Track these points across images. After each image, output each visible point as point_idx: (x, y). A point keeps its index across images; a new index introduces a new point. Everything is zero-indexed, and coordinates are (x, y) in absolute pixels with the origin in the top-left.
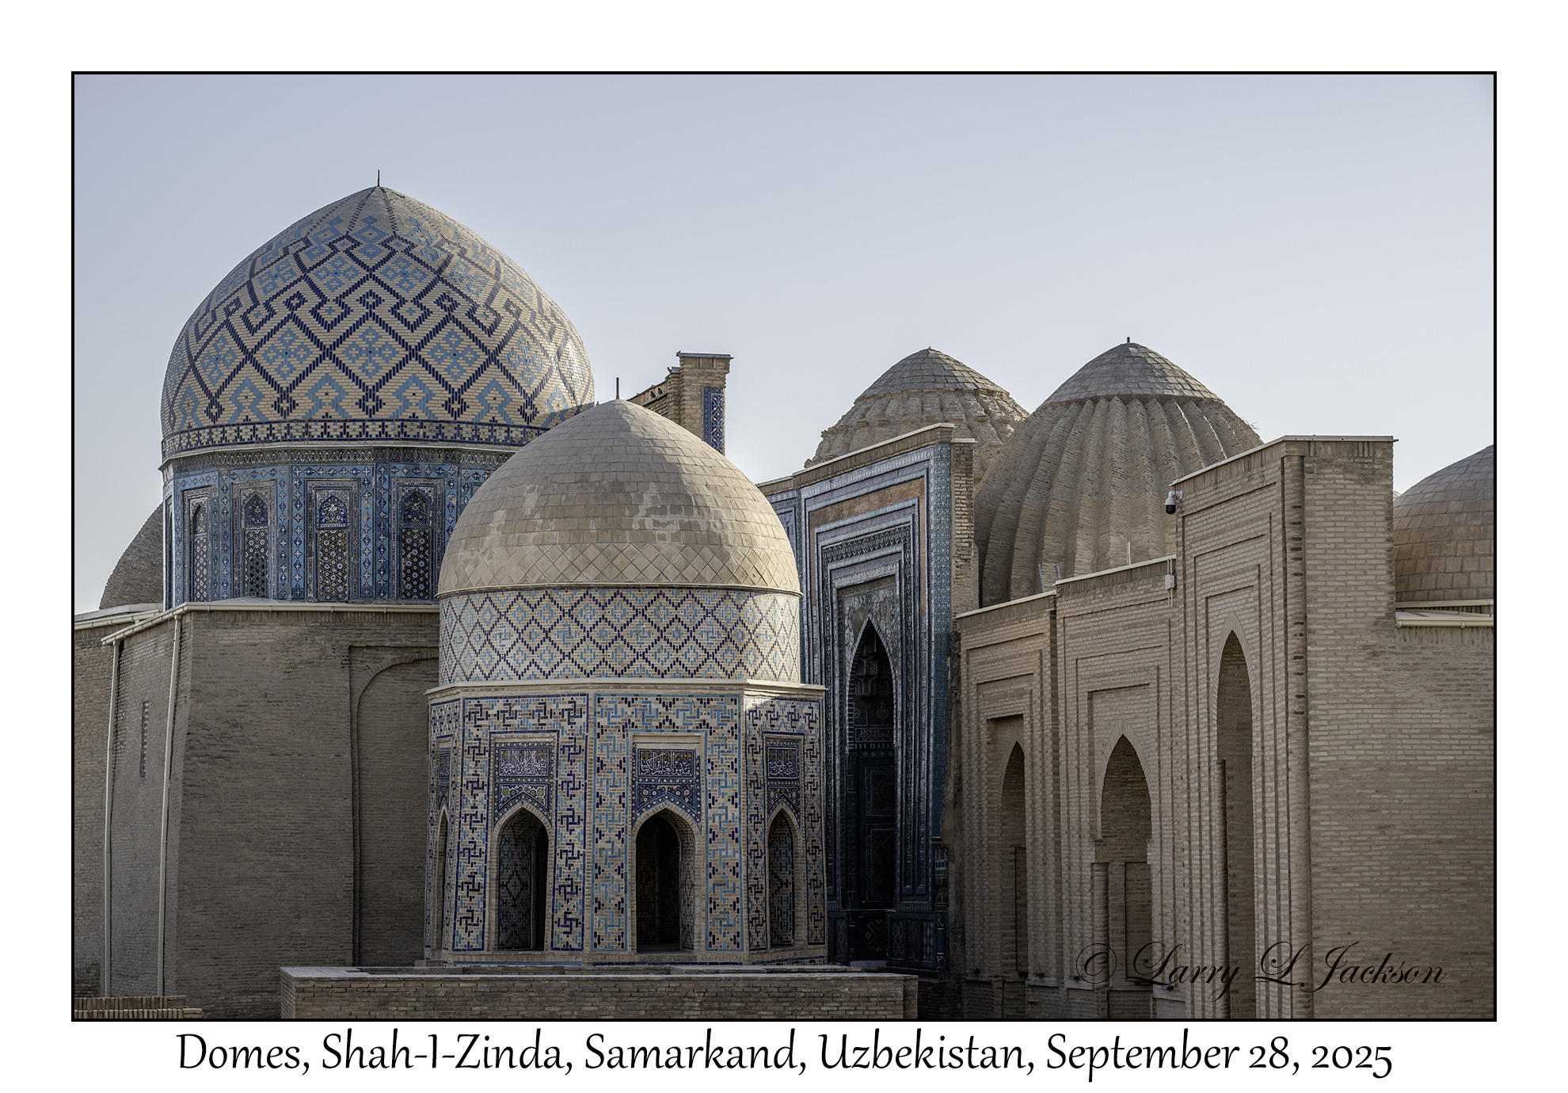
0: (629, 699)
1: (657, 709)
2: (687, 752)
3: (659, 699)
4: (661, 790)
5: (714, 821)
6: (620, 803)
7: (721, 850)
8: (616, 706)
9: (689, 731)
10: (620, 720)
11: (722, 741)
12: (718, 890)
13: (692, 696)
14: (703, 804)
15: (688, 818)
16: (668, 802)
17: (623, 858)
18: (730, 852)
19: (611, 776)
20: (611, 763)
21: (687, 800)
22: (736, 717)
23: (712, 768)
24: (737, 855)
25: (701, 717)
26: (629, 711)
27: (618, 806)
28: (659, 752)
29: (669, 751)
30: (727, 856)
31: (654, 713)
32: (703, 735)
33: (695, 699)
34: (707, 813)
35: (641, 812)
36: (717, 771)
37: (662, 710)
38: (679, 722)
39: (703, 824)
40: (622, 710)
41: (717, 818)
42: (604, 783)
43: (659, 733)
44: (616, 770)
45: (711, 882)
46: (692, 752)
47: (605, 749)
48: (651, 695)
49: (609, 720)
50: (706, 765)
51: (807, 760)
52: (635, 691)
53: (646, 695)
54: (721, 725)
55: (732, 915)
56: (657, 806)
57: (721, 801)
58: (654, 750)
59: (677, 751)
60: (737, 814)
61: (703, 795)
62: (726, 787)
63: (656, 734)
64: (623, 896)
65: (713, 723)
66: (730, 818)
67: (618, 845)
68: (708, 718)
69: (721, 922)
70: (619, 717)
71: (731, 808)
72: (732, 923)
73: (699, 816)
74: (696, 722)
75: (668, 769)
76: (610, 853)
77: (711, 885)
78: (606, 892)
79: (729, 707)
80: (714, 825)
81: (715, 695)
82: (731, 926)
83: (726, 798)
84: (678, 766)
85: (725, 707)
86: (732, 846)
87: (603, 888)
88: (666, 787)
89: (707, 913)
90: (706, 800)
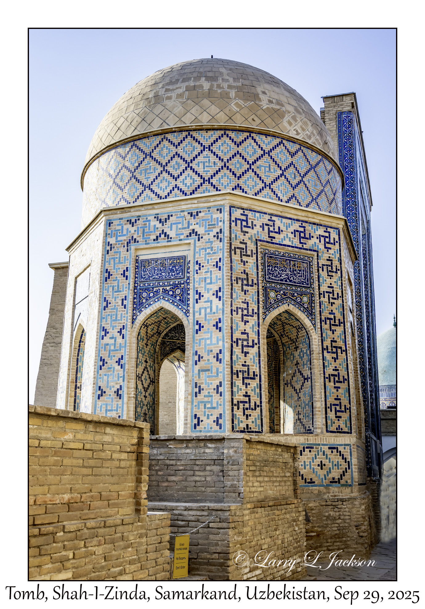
0: (133, 221)
1: (155, 226)
2: (179, 258)
3: (156, 217)
4: (156, 291)
5: (200, 314)
6: (122, 305)
7: (206, 339)
8: (122, 227)
9: (180, 240)
10: (124, 238)
11: (208, 245)
12: (203, 375)
13: (183, 211)
14: (191, 300)
15: (180, 314)
16: (162, 301)
17: (122, 351)
18: (214, 341)
19: (115, 283)
20: (117, 274)
21: (178, 298)
22: (221, 224)
23: (200, 269)
24: (221, 343)
25: (191, 227)
26: (132, 229)
27: (121, 308)
28: (156, 260)
29: (165, 259)
30: (211, 344)
31: (152, 229)
32: (192, 241)
33: (186, 213)
34: (194, 307)
35: (141, 311)
36: (203, 270)
37: (159, 225)
38: (172, 234)
39: (191, 317)
40: (127, 229)
41: (203, 311)
42: (111, 289)
43: (156, 245)
44: (120, 278)
45: (197, 368)
46: (184, 258)
47: (112, 262)
48: (150, 215)
49: (117, 239)
50: (194, 266)
51: (324, 274)
52: (138, 213)
53: (146, 215)
54: (208, 232)
55: (216, 397)
56: (154, 305)
57: (207, 296)
58: (153, 259)
59: (170, 258)
60: (220, 306)
61: (191, 292)
62: (211, 283)
63: (153, 245)
64: (122, 384)
65: (201, 230)
66: (214, 310)
67: (120, 340)
68: (197, 228)
69: (205, 405)
70: (125, 235)
71: (215, 301)
72: (215, 405)
73: (188, 311)
74: (187, 232)
75: (163, 274)
76: (112, 348)
77: (196, 372)
78: (108, 381)
79: (215, 216)
80: (200, 318)
81: (204, 208)
82: (214, 408)
83: (211, 293)
84: (172, 270)
85: (212, 216)
86: (216, 334)
87: (105, 378)
88: (161, 288)
89: (192, 396)
90: (194, 296)
